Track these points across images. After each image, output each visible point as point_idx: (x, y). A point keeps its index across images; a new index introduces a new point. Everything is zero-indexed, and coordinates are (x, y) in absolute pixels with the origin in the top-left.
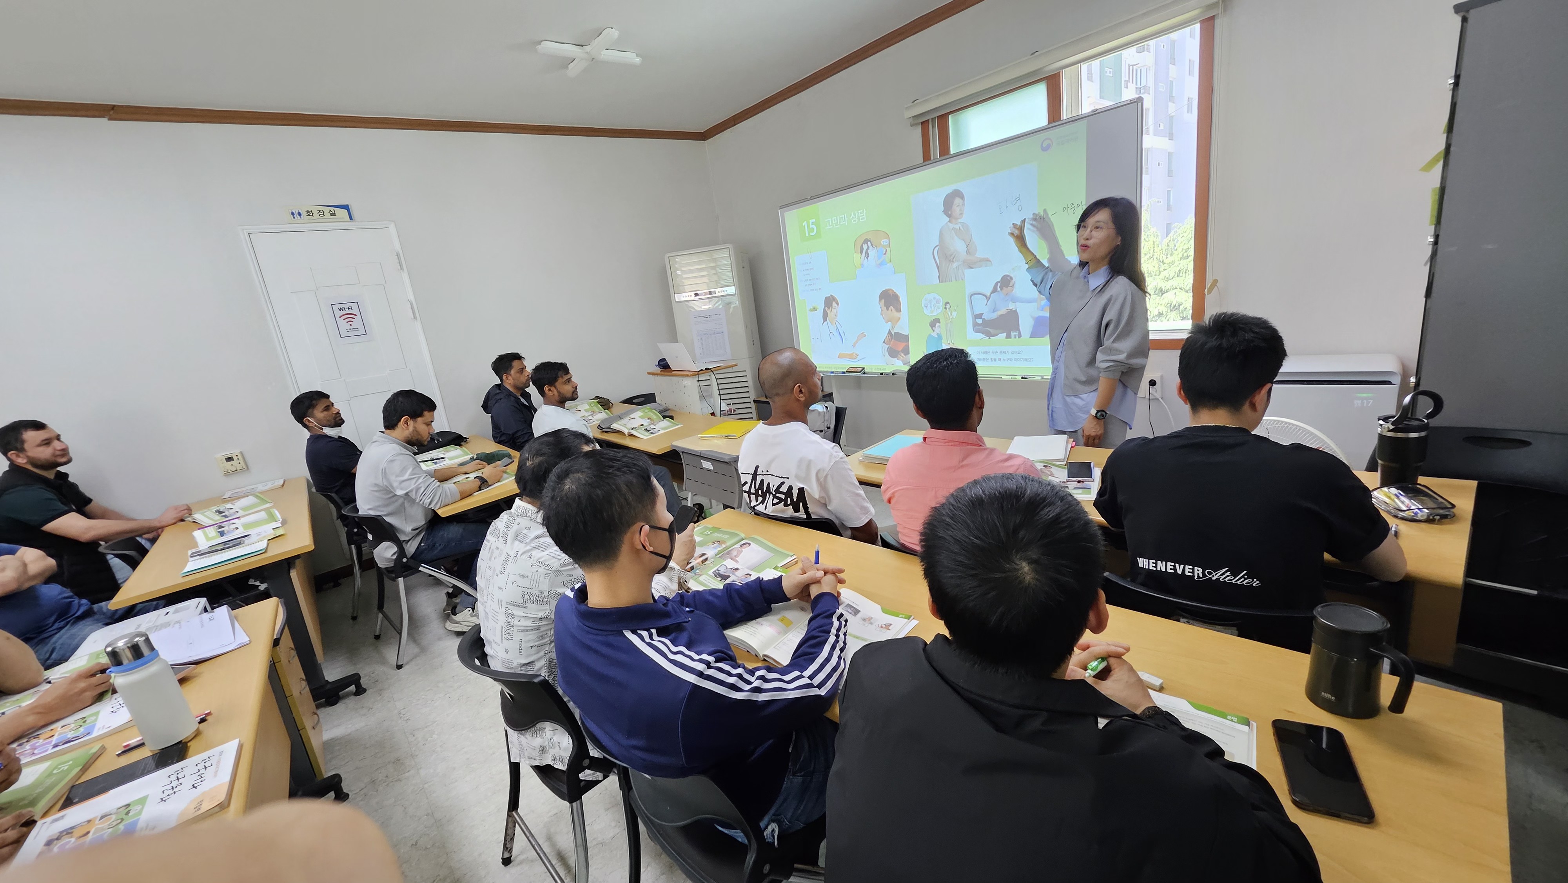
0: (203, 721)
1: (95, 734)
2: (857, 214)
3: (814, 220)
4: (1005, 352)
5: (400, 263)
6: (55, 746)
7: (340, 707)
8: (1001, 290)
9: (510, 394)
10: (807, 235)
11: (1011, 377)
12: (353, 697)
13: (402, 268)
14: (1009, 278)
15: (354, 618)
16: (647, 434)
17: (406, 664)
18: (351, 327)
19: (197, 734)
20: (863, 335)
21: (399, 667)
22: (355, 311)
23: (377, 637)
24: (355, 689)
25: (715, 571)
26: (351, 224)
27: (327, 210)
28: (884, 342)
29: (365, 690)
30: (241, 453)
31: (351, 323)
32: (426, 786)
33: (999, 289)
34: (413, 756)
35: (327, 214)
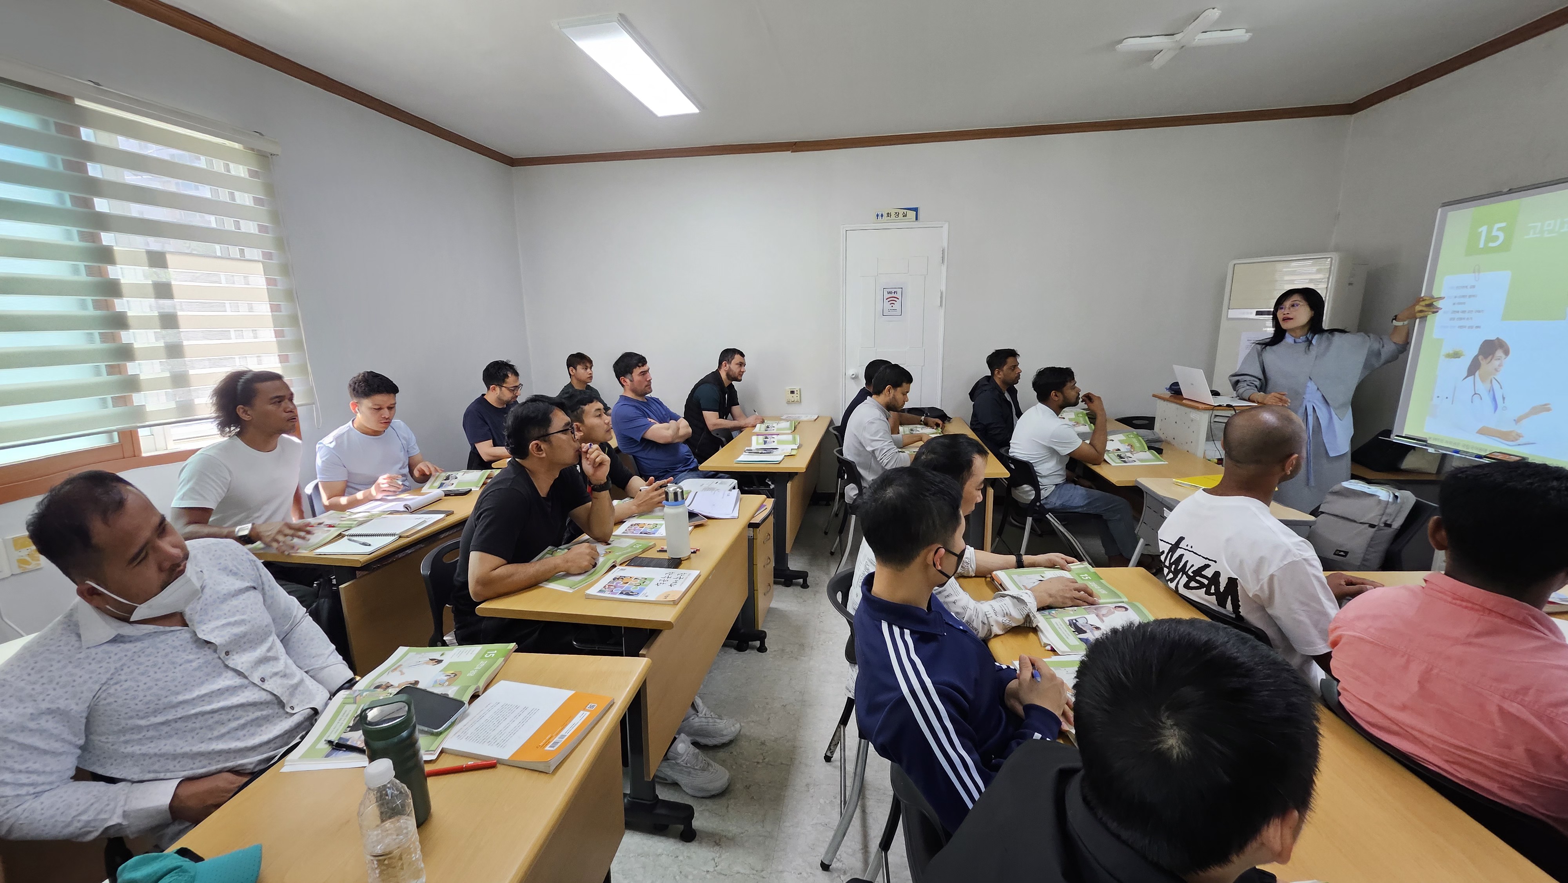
1: (656, 535)
5: (943, 258)
6: (641, 533)
7: (790, 590)
12: (799, 588)
13: (943, 262)
16: (1118, 460)
18: (892, 308)
19: (689, 558)
22: (898, 295)
24: (802, 583)
25: (1072, 620)
26: (916, 224)
27: (901, 212)
29: (807, 586)
30: (800, 389)
31: (892, 305)
32: (809, 673)
34: (812, 648)
35: (901, 215)
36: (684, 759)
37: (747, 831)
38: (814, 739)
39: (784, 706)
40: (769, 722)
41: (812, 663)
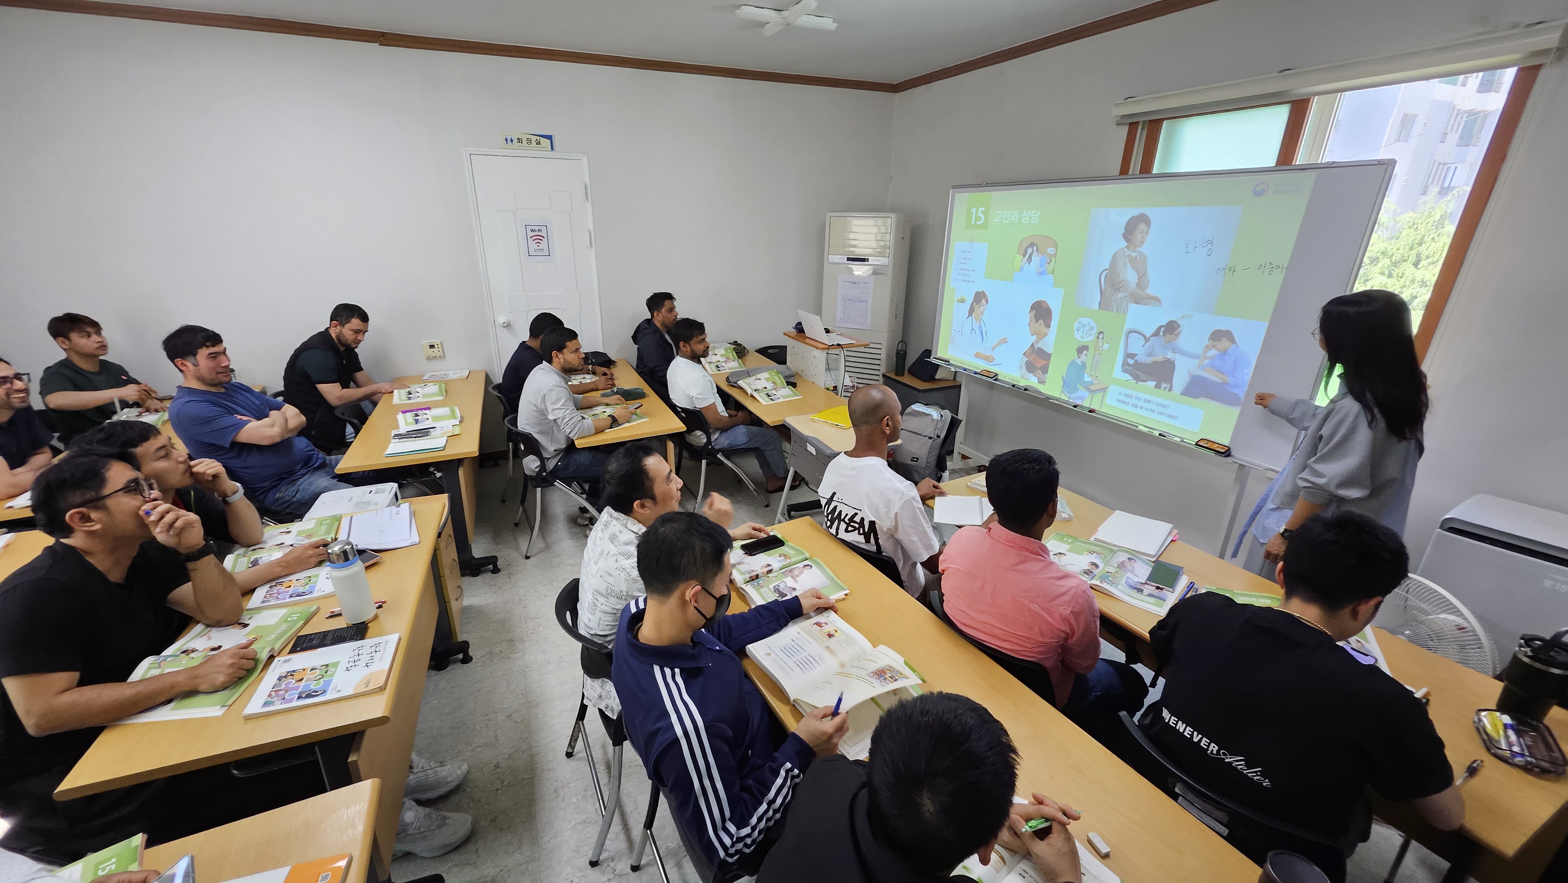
0: (380, 607)
1: (315, 594)
2: (1029, 214)
3: (983, 209)
4: (1149, 402)
5: (586, 194)
6: (291, 597)
7: (480, 580)
8: (1164, 335)
9: (657, 330)
10: (973, 223)
11: (1147, 430)
12: (490, 574)
13: (587, 199)
14: (1176, 325)
15: (503, 501)
16: (767, 398)
17: (534, 556)
18: (538, 248)
19: (376, 617)
20: (1004, 341)
21: (527, 558)
22: (544, 234)
23: (517, 525)
24: (492, 568)
25: (775, 586)
26: (551, 154)
27: (534, 138)
28: (1024, 354)
29: (499, 571)
30: (441, 343)
31: (538, 244)
32: (527, 669)
33: (1161, 334)
34: (522, 641)
35: (534, 143)
36: (415, 827)
37: (506, 866)
38: (550, 739)
39: (509, 716)
40: (498, 740)
41: (527, 657)
